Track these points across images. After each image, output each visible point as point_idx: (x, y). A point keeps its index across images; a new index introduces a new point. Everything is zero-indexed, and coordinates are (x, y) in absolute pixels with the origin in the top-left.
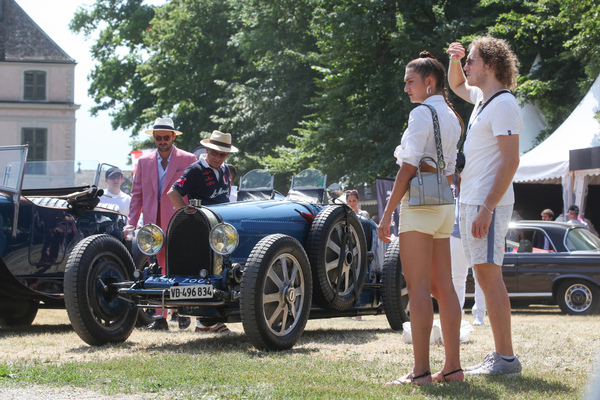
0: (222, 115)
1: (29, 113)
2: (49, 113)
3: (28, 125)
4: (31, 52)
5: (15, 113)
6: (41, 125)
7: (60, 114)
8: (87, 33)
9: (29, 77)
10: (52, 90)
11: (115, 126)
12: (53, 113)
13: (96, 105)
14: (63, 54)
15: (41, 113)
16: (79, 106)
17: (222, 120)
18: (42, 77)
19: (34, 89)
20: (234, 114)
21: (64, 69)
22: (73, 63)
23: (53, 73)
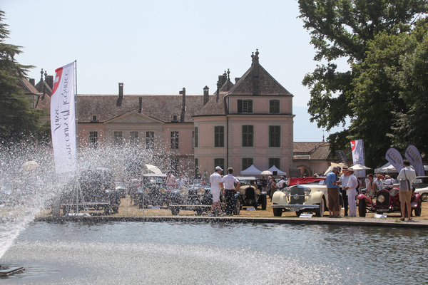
1: (272, 119)
2: (281, 119)
3: (272, 125)
4: (272, 91)
5: (266, 119)
6: (278, 125)
7: (286, 119)
8: (310, 85)
9: (272, 102)
10: (282, 108)
11: (319, 126)
12: (283, 119)
13: (312, 117)
14: (287, 92)
15: (277, 119)
16: (295, 116)
18: (278, 102)
19: (275, 108)
20: (400, 126)
21: (288, 99)
22: (292, 96)
23: (282, 101)
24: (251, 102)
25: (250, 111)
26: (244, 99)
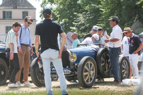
0: (76, 22)
4: (24, 6)
9: (24, 13)
14: (33, 7)
16: (37, 21)
17: (76, 24)
18: (27, 13)
19: (25, 16)
20: (79, 22)
21: (33, 10)
22: (35, 9)
23: (30, 12)
24: (11, 13)
25: (11, 17)
26: (6, 10)
